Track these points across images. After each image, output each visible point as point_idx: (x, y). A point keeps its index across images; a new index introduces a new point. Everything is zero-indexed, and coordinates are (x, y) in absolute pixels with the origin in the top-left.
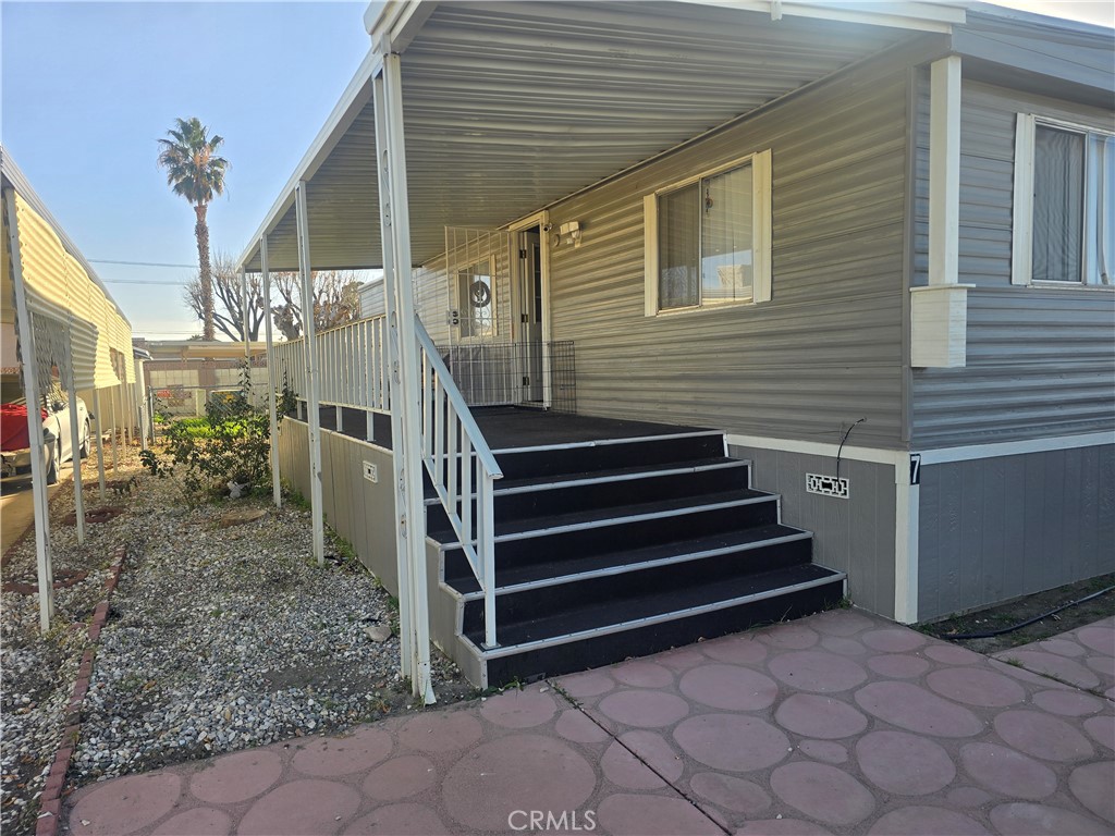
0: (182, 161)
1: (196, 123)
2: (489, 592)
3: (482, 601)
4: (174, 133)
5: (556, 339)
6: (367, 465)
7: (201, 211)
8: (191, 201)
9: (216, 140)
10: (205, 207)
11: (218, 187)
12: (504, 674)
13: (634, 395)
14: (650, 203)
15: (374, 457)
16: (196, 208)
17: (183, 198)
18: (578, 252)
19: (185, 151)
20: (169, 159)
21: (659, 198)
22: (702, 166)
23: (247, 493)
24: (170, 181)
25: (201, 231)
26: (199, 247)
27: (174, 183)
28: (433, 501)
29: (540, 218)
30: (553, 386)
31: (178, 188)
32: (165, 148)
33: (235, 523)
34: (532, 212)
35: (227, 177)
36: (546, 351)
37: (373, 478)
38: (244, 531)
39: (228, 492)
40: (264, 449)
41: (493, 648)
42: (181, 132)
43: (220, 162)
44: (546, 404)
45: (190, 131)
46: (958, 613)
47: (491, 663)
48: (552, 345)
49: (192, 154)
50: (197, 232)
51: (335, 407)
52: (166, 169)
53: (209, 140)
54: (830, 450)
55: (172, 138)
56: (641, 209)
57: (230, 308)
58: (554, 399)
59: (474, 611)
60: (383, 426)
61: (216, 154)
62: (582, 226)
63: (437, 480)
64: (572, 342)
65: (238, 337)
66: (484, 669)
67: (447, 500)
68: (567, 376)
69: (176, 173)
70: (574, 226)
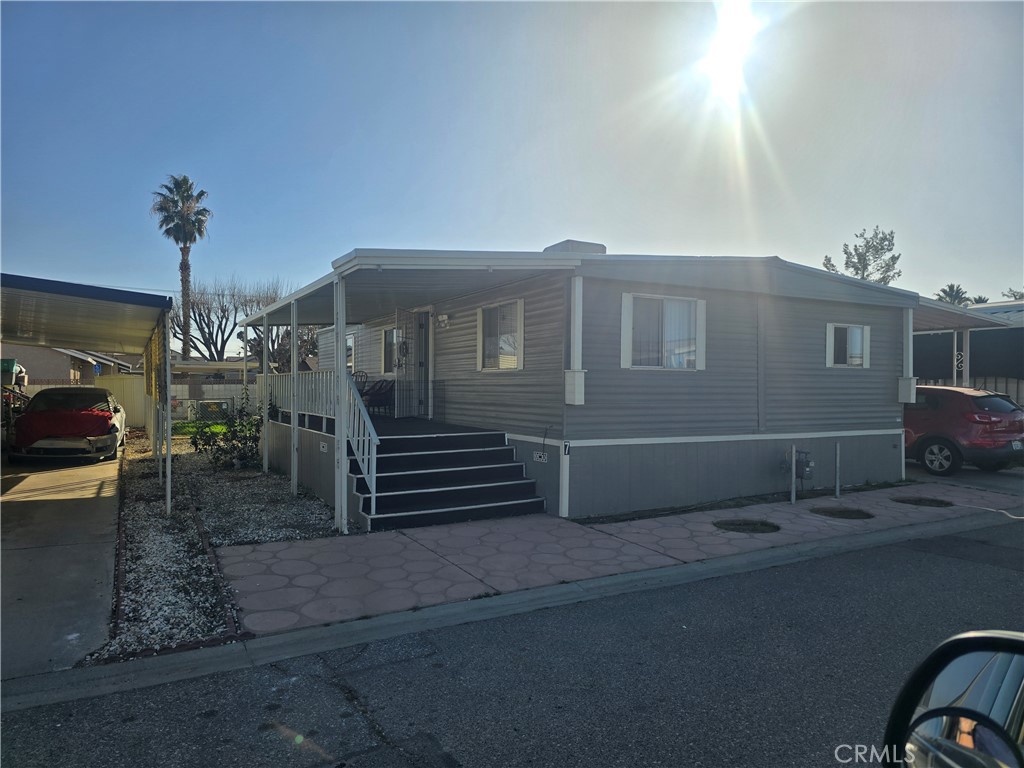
0: (172, 209)
1: (185, 180)
2: (374, 495)
3: (370, 498)
4: (166, 187)
5: (437, 378)
6: (322, 444)
7: (185, 251)
8: (177, 243)
9: (202, 194)
10: (189, 248)
11: (201, 233)
12: (377, 525)
13: (472, 413)
14: (479, 312)
15: (325, 439)
16: (181, 249)
17: (171, 241)
18: (448, 331)
19: (175, 203)
20: (162, 208)
21: (484, 311)
22: (500, 299)
23: (244, 467)
24: (161, 226)
25: (185, 267)
26: (182, 280)
27: (164, 228)
28: (353, 457)
29: (429, 308)
30: (434, 406)
31: (168, 232)
32: (159, 199)
33: (244, 478)
34: (426, 304)
35: (209, 224)
36: (430, 385)
37: (325, 450)
38: (250, 482)
39: (233, 465)
40: (256, 439)
41: (374, 515)
42: (172, 186)
43: (203, 212)
44: (430, 417)
45: (181, 186)
46: (592, 516)
47: (372, 519)
48: (434, 382)
49: (180, 204)
50: (181, 268)
51: (304, 415)
52: (159, 217)
53: (195, 194)
54: (540, 440)
55: (165, 192)
56: (476, 314)
57: (201, 330)
58: (434, 414)
59: (367, 501)
60: (331, 424)
61: (200, 205)
62: (450, 318)
63: (354, 447)
64: (443, 381)
65: (207, 354)
66: (369, 523)
67: (358, 456)
68: (441, 401)
69: (166, 220)
70: (445, 317)
